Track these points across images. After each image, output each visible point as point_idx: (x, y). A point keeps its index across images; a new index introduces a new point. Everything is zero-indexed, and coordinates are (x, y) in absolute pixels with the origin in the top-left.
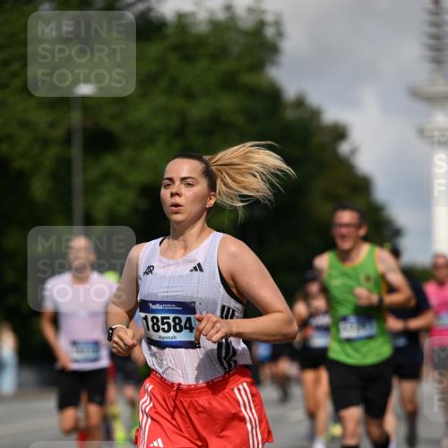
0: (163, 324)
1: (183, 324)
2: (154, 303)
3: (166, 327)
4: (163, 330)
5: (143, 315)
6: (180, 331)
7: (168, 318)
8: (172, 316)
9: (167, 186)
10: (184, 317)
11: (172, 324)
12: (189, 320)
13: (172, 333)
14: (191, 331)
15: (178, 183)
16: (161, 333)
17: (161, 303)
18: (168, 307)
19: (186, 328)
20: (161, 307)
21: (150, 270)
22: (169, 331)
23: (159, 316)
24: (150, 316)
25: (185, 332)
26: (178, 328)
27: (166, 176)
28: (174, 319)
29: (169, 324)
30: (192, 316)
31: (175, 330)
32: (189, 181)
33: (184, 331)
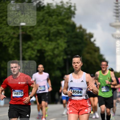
0: (75, 92)
1: (79, 92)
2: (74, 88)
4: (75, 93)
5: (71, 90)
6: (79, 93)
8: (77, 90)
9: (74, 64)
10: (80, 91)
11: (77, 92)
12: (81, 91)
13: (77, 94)
14: (81, 93)
15: (76, 63)
16: (75, 94)
17: (75, 88)
19: (80, 93)
21: (72, 81)
23: (75, 90)
24: (72, 90)
25: (80, 94)
28: (78, 91)
30: (82, 91)
31: (78, 93)
32: (78, 63)
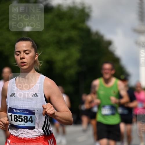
0: (19, 118)
1: (28, 119)
3: (20, 120)
4: (19, 121)
5: (10, 114)
7: (22, 116)
8: (23, 115)
9: (18, 55)
10: (29, 116)
12: (31, 117)
13: (23, 123)
14: (32, 122)
15: (22, 53)
17: (19, 110)
18: (22, 111)
20: (19, 111)
22: (22, 121)
24: (13, 115)
26: (26, 121)
27: (16, 50)
28: (24, 117)
29: (22, 119)
30: (33, 116)
32: (27, 52)
33: (28, 122)
